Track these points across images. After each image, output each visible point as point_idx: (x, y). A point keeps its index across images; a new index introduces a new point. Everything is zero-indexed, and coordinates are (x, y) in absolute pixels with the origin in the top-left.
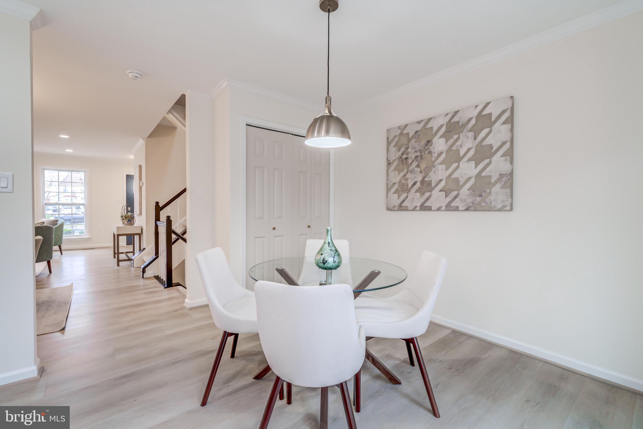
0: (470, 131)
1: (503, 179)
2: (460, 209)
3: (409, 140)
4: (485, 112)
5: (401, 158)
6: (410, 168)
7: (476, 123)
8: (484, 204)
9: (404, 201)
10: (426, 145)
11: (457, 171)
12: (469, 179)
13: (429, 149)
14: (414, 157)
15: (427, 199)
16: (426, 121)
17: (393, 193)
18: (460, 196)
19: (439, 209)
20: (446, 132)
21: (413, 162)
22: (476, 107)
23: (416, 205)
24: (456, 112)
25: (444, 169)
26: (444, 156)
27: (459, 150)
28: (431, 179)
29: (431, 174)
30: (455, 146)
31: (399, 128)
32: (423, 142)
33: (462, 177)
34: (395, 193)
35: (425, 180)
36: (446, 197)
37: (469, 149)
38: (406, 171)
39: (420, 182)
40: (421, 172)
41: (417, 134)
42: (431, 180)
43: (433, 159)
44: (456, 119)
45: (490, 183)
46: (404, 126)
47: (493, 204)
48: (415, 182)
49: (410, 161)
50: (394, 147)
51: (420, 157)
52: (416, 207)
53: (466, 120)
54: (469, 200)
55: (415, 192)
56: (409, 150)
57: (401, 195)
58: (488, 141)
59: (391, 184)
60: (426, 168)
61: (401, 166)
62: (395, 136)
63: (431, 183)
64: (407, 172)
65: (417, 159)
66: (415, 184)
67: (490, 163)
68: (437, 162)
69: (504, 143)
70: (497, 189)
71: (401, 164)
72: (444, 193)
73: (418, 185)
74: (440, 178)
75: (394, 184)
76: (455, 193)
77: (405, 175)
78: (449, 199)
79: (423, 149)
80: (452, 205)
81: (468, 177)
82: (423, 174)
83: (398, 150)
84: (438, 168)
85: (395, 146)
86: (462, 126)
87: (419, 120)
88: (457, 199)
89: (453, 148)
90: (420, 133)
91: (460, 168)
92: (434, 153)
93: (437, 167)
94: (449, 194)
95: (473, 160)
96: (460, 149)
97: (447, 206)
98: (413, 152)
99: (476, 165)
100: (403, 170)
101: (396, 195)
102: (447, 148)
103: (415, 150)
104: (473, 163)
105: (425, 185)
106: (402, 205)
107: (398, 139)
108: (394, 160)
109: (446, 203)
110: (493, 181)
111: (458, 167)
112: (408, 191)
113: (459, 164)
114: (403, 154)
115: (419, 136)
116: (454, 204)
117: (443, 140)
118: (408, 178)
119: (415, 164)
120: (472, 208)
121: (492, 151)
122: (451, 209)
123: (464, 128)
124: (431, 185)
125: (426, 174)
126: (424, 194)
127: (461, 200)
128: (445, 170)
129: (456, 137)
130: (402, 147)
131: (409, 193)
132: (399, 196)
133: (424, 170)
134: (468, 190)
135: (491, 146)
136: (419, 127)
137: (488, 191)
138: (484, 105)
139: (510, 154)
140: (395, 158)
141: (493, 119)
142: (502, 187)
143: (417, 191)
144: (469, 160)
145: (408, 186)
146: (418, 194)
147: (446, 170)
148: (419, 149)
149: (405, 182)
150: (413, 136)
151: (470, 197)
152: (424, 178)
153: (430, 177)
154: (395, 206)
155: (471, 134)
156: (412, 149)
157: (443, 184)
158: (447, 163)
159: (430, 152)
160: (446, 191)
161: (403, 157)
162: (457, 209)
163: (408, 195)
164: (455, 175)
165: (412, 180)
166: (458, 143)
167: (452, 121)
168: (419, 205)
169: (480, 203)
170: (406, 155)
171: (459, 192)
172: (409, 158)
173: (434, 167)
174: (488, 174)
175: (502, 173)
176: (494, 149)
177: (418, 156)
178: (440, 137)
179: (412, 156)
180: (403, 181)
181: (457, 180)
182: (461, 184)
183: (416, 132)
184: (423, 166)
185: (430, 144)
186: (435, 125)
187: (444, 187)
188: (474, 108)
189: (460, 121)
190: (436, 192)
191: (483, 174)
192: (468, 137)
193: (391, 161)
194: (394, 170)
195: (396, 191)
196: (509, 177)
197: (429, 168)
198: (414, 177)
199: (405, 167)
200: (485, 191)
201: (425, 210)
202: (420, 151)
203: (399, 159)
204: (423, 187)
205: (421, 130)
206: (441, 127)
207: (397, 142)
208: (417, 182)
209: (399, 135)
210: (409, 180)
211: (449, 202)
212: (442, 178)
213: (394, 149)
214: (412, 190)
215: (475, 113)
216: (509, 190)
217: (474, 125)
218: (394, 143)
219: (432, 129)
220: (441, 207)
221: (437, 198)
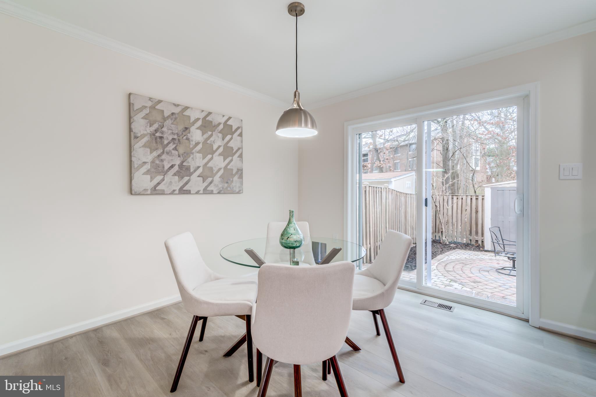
0: (220, 132)
1: (239, 173)
2: (214, 192)
3: (165, 119)
4: (228, 123)
5: (154, 135)
6: (166, 149)
7: (223, 128)
8: (229, 189)
9: (159, 184)
10: (184, 131)
11: (212, 161)
12: (220, 169)
13: (187, 136)
14: (170, 138)
15: (186, 183)
16: (183, 107)
17: (143, 174)
18: (214, 182)
19: (197, 193)
20: (201, 126)
21: (169, 143)
22: (223, 116)
23: (175, 189)
24: (210, 113)
25: (201, 158)
26: (201, 146)
27: (212, 145)
28: (189, 164)
29: (190, 159)
31: (150, 99)
32: (181, 127)
33: (215, 167)
34: (145, 174)
35: (184, 164)
36: (203, 182)
37: (219, 147)
38: (162, 151)
39: (179, 166)
40: (179, 156)
41: (174, 116)
42: (190, 166)
43: (191, 146)
44: (209, 118)
45: (232, 174)
46: (157, 100)
47: (234, 189)
48: (172, 165)
50: (142, 118)
51: (177, 140)
52: (174, 191)
53: (217, 123)
54: (220, 186)
55: (173, 176)
56: (165, 129)
57: (155, 177)
58: (231, 144)
59: (140, 162)
60: (185, 153)
61: (155, 144)
62: (145, 107)
63: (190, 168)
64: (163, 153)
65: (175, 142)
66: (172, 166)
67: (232, 160)
68: (194, 149)
69: (239, 149)
70: (236, 178)
71: (154, 141)
72: (201, 179)
73: (176, 168)
74: (198, 165)
75: (145, 163)
76: (210, 179)
77: (159, 156)
78: (206, 184)
79: (181, 134)
80: (208, 189)
81: (219, 167)
82: (182, 159)
83: (149, 124)
84: (196, 156)
86: (213, 126)
87: (177, 103)
88: (212, 185)
89: (208, 142)
90: (177, 116)
91: (213, 159)
92: (192, 141)
93: (195, 154)
94: (206, 180)
95: (222, 156)
96: (214, 144)
97: (204, 190)
98: (169, 133)
99: (224, 160)
100: (157, 149)
101: (148, 177)
102: (203, 140)
103: (171, 131)
104: (222, 157)
105: (184, 169)
106: (157, 189)
107: (148, 112)
108: (143, 136)
109: (204, 187)
110: (234, 173)
112: (165, 173)
113: (213, 156)
114: (156, 131)
115: (176, 119)
116: (209, 188)
117: (199, 132)
118: (165, 160)
119: (171, 146)
120: (222, 192)
121: (233, 152)
122: (208, 192)
123: (216, 128)
124: (190, 170)
125: (185, 159)
126: (182, 178)
127: (215, 185)
128: (202, 159)
129: (210, 133)
130: (155, 123)
131: (165, 176)
132: (152, 179)
133: (182, 155)
134: (220, 177)
135: (232, 149)
136: (177, 110)
137: (232, 179)
138: (228, 117)
139: (241, 156)
140: (145, 132)
141: (233, 130)
143: (175, 175)
144: (220, 155)
145: (164, 167)
146: (177, 177)
147: (203, 159)
148: (176, 132)
149: (160, 163)
150: (168, 117)
151: (221, 183)
152: (183, 162)
153: (188, 162)
154: (146, 190)
155: (220, 135)
156: (168, 129)
157: (200, 170)
158: (204, 153)
159: (188, 139)
160: (202, 176)
161: (156, 135)
162: (211, 192)
163: (164, 178)
164: (210, 165)
165: (169, 163)
166: (211, 139)
167: (207, 119)
168: (177, 188)
169: (227, 188)
170: (161, 134)
171: (213, 179)
172: (165, 138)
173: (193, 153)
174: (231, 168)
175: (238, 168)
176: (234, 151)
177: (175, 139)
178: (197, 129)
179: (168, 137)
180: (157, 162)
181: (211, 169)
182: (214, 172)
183: (173, 114)
184: (181, 150)
185: (188, 131)
186: (194, 115)
187: (201, 173)
188: (222, 116)
189: (213, 122)
190: (194, 177)
191: (229, 167)
192: (218, 137)
193: (139, 135)
194: (143, 146)
195: (147, 172)
196: (241, 172)
197: (187, 154)
198: (172, 160)
199: (160, 146)
200: (230, 180)
201: (184, 194)
202: (178, 134)
203: (151, 135)
204: (181, 171)
205: (178, 114)
206: (198, 119)
207: (147, 114)
208: (175, 165)
209: (150, 107)
210: (165, 161)
211: (206, 187)
212: (199, 165)
213: (143, 122)
214: (169, 173)
215: (223, 120)
216: (241, 180)
217: (222, 129)
218: (142, 114)
219: (189, 117)
220: (200, 191)
221: (195, 182)
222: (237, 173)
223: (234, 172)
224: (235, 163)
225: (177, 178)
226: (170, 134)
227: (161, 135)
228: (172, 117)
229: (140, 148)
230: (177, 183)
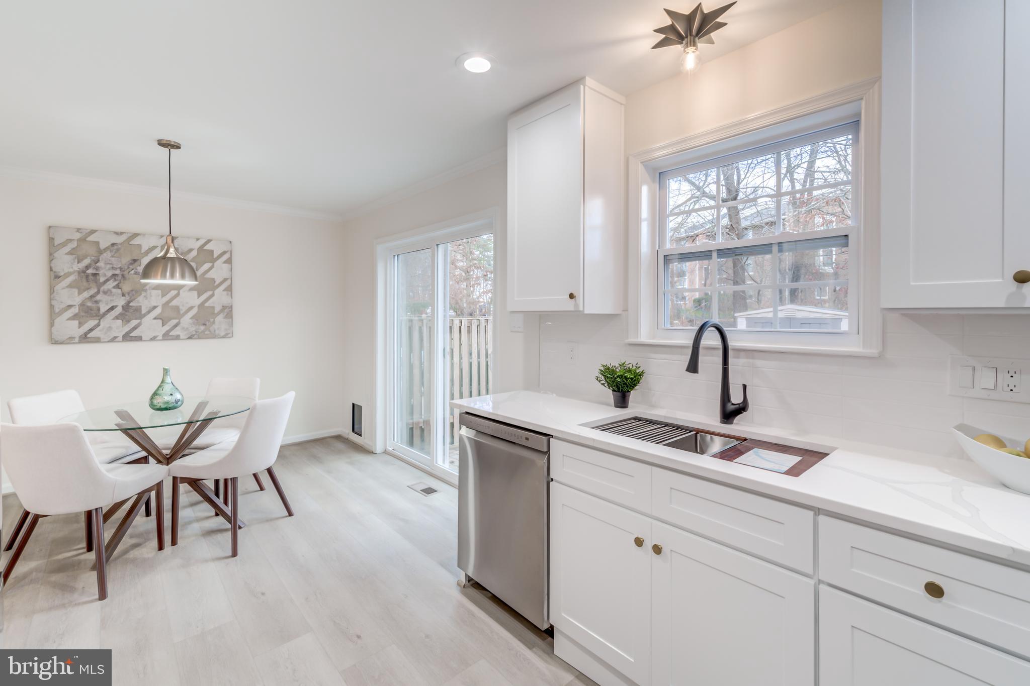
1: (225, 311)
3: (101, 252)
4: (206, 248)
5: (84, 272)
6: (102, 289)
7: (198, 254)
8: (208, 333)
9: (91, 330)
10: (131, 264)
11: (177, 299)
12: (192, 308)
13: (136, 269)
14: (110, 274)
15: (135, 328)
16: (129, 235)
18: (181, 324)
19: (153, 339)
21: (107, 280)
22: (198, 239)
23: (116, 335)
25: (158, 296)
28: (138, 304)
29: (140, 298)
31: (78, 230)
32: (126, 260)
33: (183, 305)
34: (72, 319)
35: (130, 305)
36: (163, 326)
38: (96, 290)
39: (122, 307)
41: (115, 247)
42: (141, 306)
45: (213, 313)
46: (89, 231)
47: (217, 332)
48: (113, 306)
49: (102, 279)
50: (67, 254)
51: (120, 276)
52: (115, 337)
53: (186, 250)
54: (193, 329)
55: (114, 319)
56: (101, 264)
57: (86, 322)
58: (210, 275)
59: (64, 306)
60: (132, 291)
61: (85, 284)
62: (70, 241)
63: (141, 309)
65: (117, 279)
66: (112, 308)
67: (212, 295)
69: (225, 280)
70: (220, 318)
71: (84, 280)
72: (160, 322)
73: (119, 310)
74: (154, 304)
75: (70, 306)
76: (174, 322)
77: (92, 297)
78: (167, 328)
79: (126, 268)
80: (171, 333)
81: (189, 305)
82: (127, 298)
83: (76, 261)
84: (150, 293)
85: (70, 254)
87: (119, 230)
88: (178, 328)
90: (120, 247)
91: (180, 296)
93: (148, 292)
94: (167, 323)
95: (195, 290)
97: (164, 335)
98: (107, 269)
99: (199, 296)
100: (88, 289)
101: (76, 323)
103: (111, 266)
104: (195, 293)
105: (131, 310)
106: (89, 336)
107: (76, 245)
108: (68, 275)
109: (164, 331)
110: (216, 312)
111: (177, 295)
112: (101, 317)
113: (179, 292)
114: (87, 267)
115: (118, 250)
116: (173, 333)
118: (100, 301)
120: (195, 336)
121: (215, 285)
122: (170, 337)
124: (141, 311)
125: (132, 298)
126: (128, 321)
127: (183, 328)
128: (160, 296)
130: (86, 258)
131: (101, 320)
132: (81, 325)
133: (129, 293)
134: (191, 318)
135: (213, 280)
136: (120, 239)
137: (212, 320)
138: (205, 240)
139: (229, 289)
140: (71, 270)
141: (215, 256)
142: (225, 317)
143: (117, 318)
144: (191, 289)
145: (99, 309)
147: (163, 296)
148: (119, 266)
149: (94, 305)
150: (106, 249)
151: (193, 325)
152: (129, 302)
153: (138, 302)
154: (72, 338)
156: (106, 264)
157: (158, 311)
158: (164, 289)
159: (137, 273)
160: (162, 319)
161: (87, 272)
162: (177, 338)
163: (99, 322)
164: (174, 303)
165: (107, 304)
168: (121, 335)
169: (203, 332)
170: (95, 270)
171: (180, 321)
172: (100, 274)
173: (146, 291)
174: (212, 305)
175: (224, 305)
176: (217, 283)
177: (116, 274)
179: (105, 272)
181: (177, 308)
182: (182, 312)
183: (113, 245)
184: (126, 287)
185: (136, 264)
186: (146, 243)
187: (159, 315)
188: (196, 240)
189: (180, 249)
190: (148, 320)
191: (207, 304)
193: (63, 273)
194: (67, 287)
195: (75, 317)
196: (230, 309)
197: (137, 292)
198: (112, 300)
199: (93, 285)
200: (209, 321)
201: (131, 340)
202: (121, 269)
203: (79, 272)
204: (127, 313)
205: (121, 244)
206: (154, 248)
207: (74, 249)
208: (116, 306)
209: (78, 240)
210: (100, 303)
211: (167, 331)
212: (156, 305)
213: (68, 258)
214: (107, 316)
215: (197, 245)
216: (231, 320)
217: (196, 256)
218: (67, 249)
219: (139, 246)
220: (157, 336)
221: (149, 325)
222: (221, 311)
223: (217, 310)
224: (219, 298)
225: (119, 322)
226: (109, 269)
227: (94, 272)
228: (112, 248)
229: (63, 289)
230: (119, 328)
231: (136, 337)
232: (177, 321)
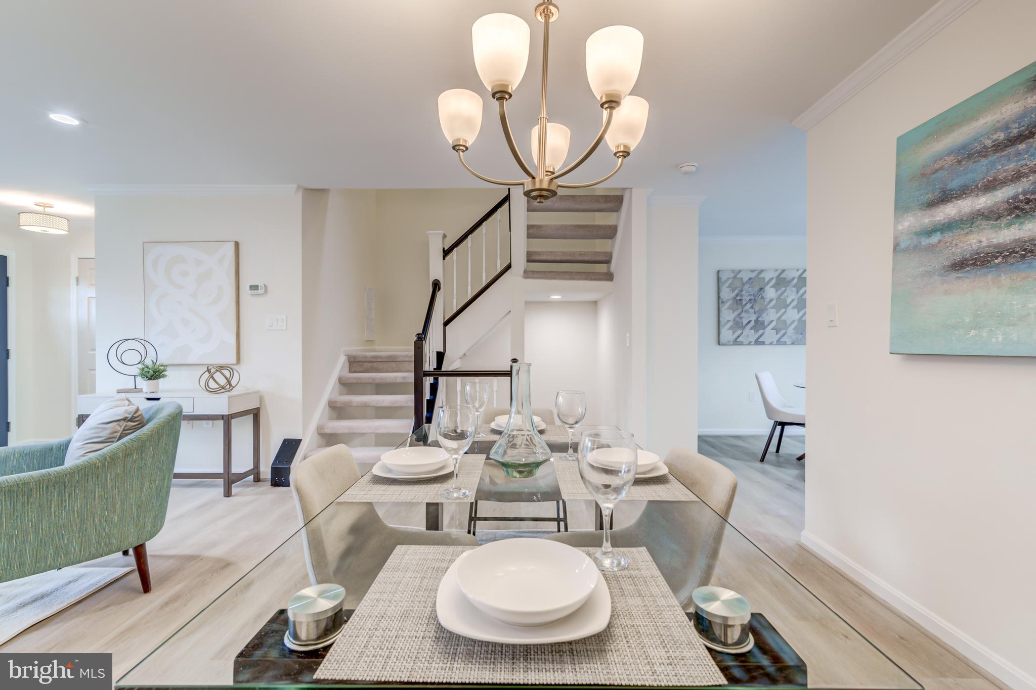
0: (794, 287)
2: (788, 343)
3: (743, 284)
4: (803, 276)
5: (735, 298)
6: (744, 309)
7: (796, 282)
9: (739, 337)
10: (759, 291)
11: (785, 314)
12: (794, 321)
13: (762, 295)
14: (748, 299)
15: (761, 336)
16: (759, 271)
17: (726, 330)
18: (787, 334)
19: (771, 344)
20: (775, 284)
21: (747, 303)
22: (798, 270)
23: (751, 340)
24: (783, 271)
25: (774, 312)
26: (774, 302)
27: (786, 299)
28: (763, 319)
29: (764, 315)
30: (783, 296)
31: (733, 271)
32: (757, 289)
33: (788, 319)
34: (729, 329)
35: (759, 319)
36: (777, 334)
37: (793, 300)
38: (741, 310)
39: (754, 321)
40: (755, 313)
41: (751, 280)
42: (764, 321)
43: (766, 303)
44: (783, 276)
46: (737, 271)
49: (744, 303)
50: (727, 287)
51: (753, 300)
52: (751, 342)
53: (791, 279)
54: (794, 337)
56: (743, 293)
57: (736, 331)
59: (725, 321)
60: (759, 310)
61: (736, 306)
62: (729, 278)
63: (764, 322)
64: (742, 312)
65: (751, 301)
66: (749, 322)
68: (769, 306)
71: (735, 303)
72: (775, 331)
73: (752, 323)
74: (772, 319)
75: (729, 321)
76: (783, 331)
77: (739, 314)
78: (779, 336)
79: (756, 294)
80: (781, 340)
81: (792, 319)
82: (757, 315)
83: (731, 291)
84: (770, 311)
85: (729, 287)
86: (788, 282)
87: (752, 269)
88: (785, 336)
89: (781, 297)
90: (753, 280)
91: (787, 313)
92: (767, 299)
93: (768, 310)
94: (779, 332)
97: (777, 341)
98: (747, 295)
99: (798, 312)
100: (737, 309)
101: (731, 331)
102: (776, 296)
103: (749, 293)
104: (796, 310)
105: (759, 324)
106: (738, 340)
107: (731, 281)
108: (728, 300)
109: (777, 339)
111: (785, 312)
112: (744, 328)
113: (786, 310)
114: (737, 295)
115: (752, 282)
116: (783, 340)
117: (773, 290)
118: (743, 317)
119: (749, 306)
120: (796, 343)
122: (780, 343)
123: (790, 284)
124: (764, 324)
125: (759, 315)
126: (758, 331)
127: (788, 336)
129: (783, 289)
130: (736, 289)
131: (744, 330)
132: (734, 333)
133: (758, 311)
134: (793, 329)
136: (753, 275)
138: (802, 270)
140: (729, 298)
143: (751, 329)
144: (794, 308)
145: (742, 323)
146: (753, 331)
147: (776, 313)
148: (753, 293)
149: (740, 320)
150: (746, 282)
151: (794, 334)
152: (758, 318)
153: (763, 317)
154: (729, 341)
155: (794, 289)
156: (746, 292)
157: (773, 324)
158: (777, 308)
159: (762, 298)
160: (777, 330)
161: (737, 298)
162: (785, 343)
163: (742, 332)
164: (783, 318)
165: (746, 319)
166: (785, 294)
167: (781, 277)
168: (753, 340)
172: (743, 299)
173: (767, 309)
177: (751, 299)
178: (771, 287)
179: (746, 298)
180: (738, 319)
181: (785, 321)
182: (788, 325)
183: (750, 279)
184: (757, 308)
185: (762, 291)
186: (767, 276)
187: (775, 326)
188: (796, 270)
189: (787, 278)
190: (768, 330)
191: (803, 319)
192: (792, 291)
193: (725, 300)
194: (727, 309)
195: (731, 328)
197: (762, 310)
198: (749, 317)
199: (740, 307)
201: (759, 344)
202: (754, 295)
203: (733, 299)
204: (757, 325)
205: (754, 278)
206: (772, 279)
207: (731, 284)
208: (751, 321)
209: (733, 278)
210: (743, 319)
211: (779, 338)
213: (727, 290)
214: (746, 327)
215: (798, 274)
218: (727, 284)
219: (764, 278)
220: (773, 342)
221: (769, 334)
227: (740, 298)
228: (749, 281)
229: (725, 310)
230: (751, 335)
231: (761, 342)
232: (785, 331)
